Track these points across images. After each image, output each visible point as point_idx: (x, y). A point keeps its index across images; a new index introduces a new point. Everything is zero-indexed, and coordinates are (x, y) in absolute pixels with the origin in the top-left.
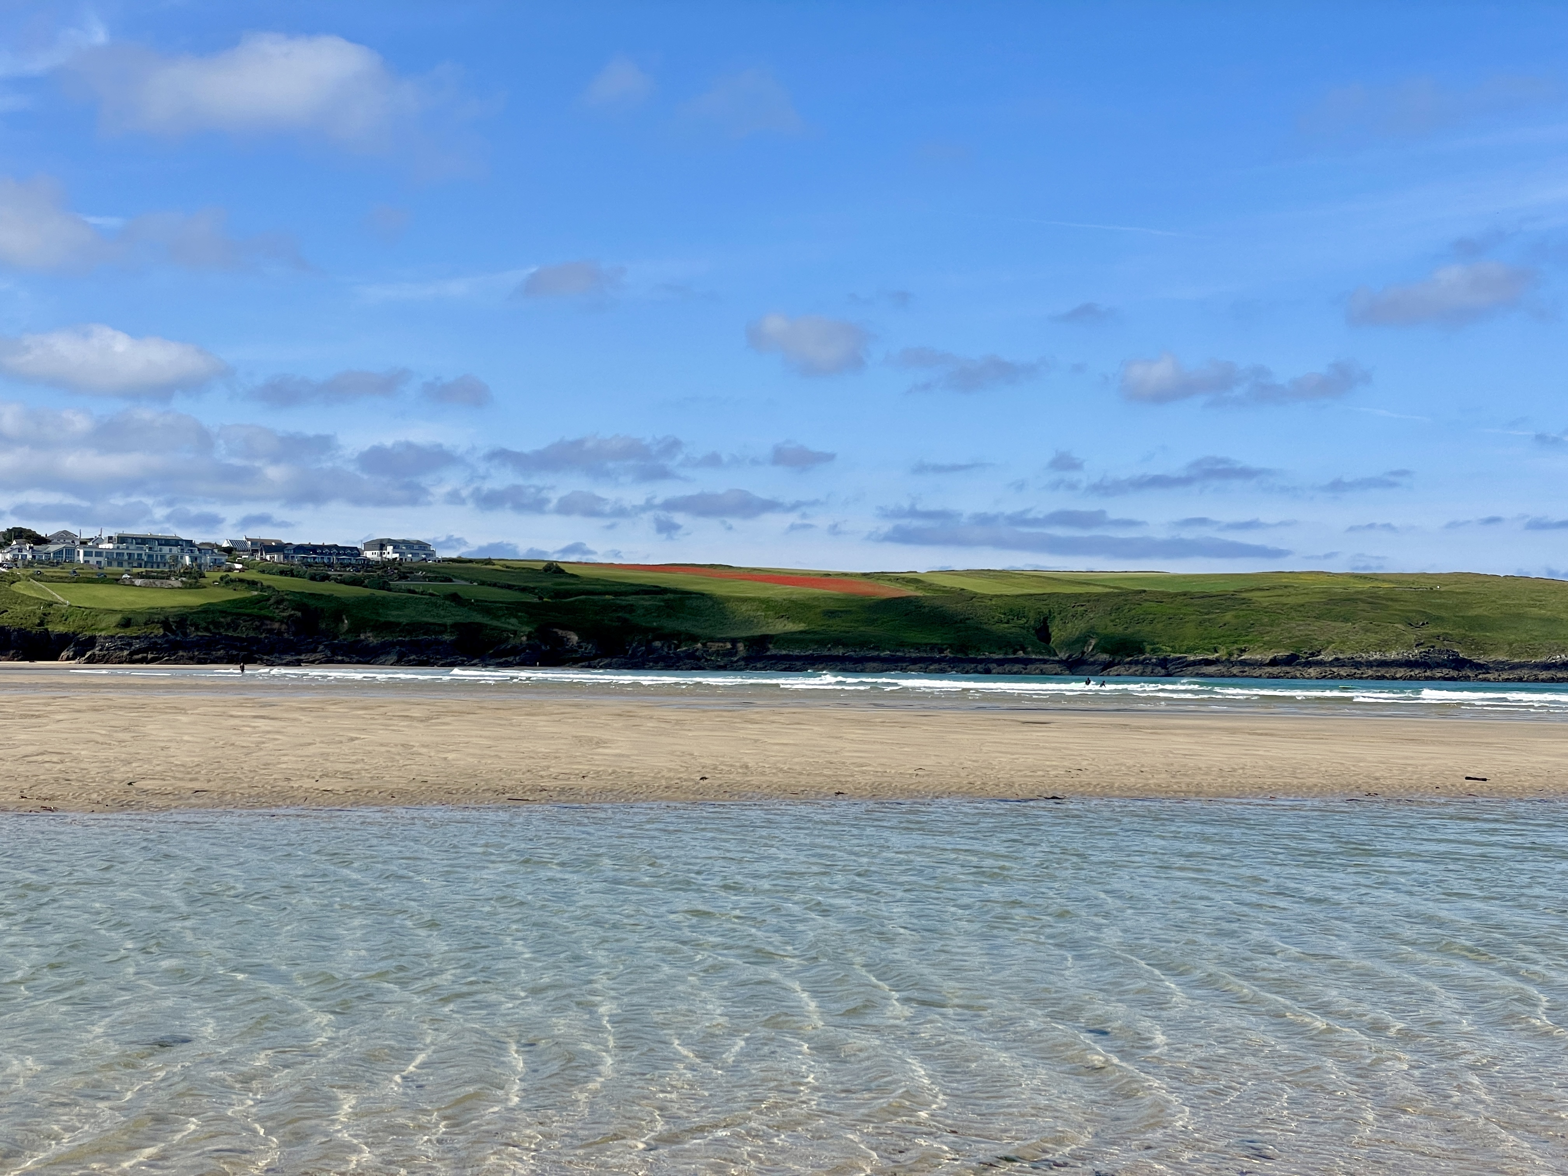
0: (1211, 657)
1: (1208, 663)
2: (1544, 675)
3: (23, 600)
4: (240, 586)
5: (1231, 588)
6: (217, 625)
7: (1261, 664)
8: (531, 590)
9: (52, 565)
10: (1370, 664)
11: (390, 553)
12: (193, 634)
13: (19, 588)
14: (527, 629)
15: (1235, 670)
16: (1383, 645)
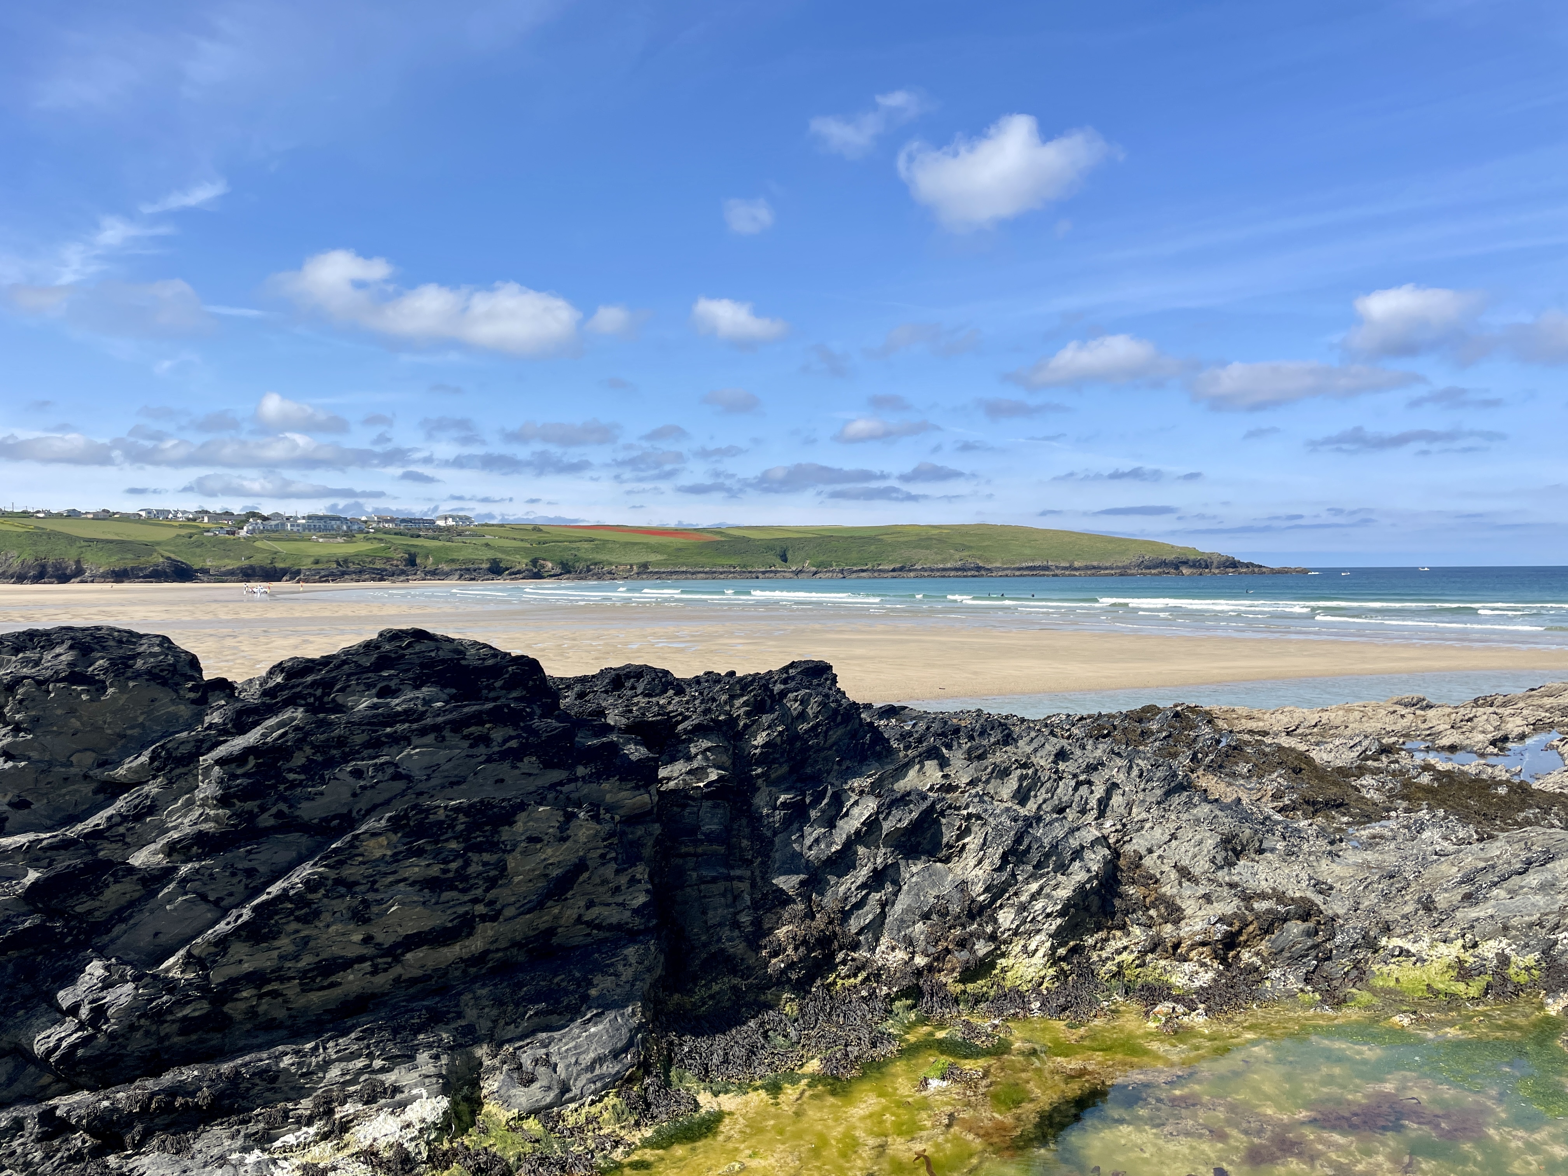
0: (865, 568)
1: (863, 571)
2: (1017, 573)
3: (258, 550)
4: (375, 542)
5: (873, 534)
6: (364, 562)
7: (888, 571)
8: (526, 540)
9: (274, 531)
10: (938, 570)
11: (450, 522)
12: (352, 567)
13: (258, 544)
14: (525, 561)
15: (876, 574)
16: (944, 561)
